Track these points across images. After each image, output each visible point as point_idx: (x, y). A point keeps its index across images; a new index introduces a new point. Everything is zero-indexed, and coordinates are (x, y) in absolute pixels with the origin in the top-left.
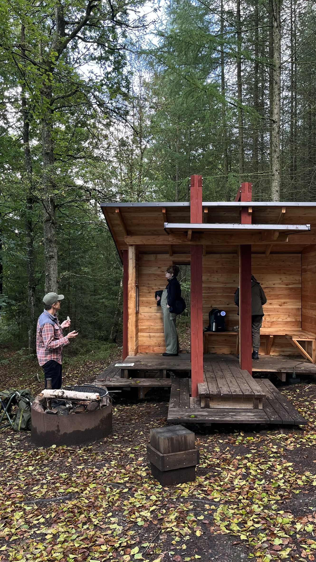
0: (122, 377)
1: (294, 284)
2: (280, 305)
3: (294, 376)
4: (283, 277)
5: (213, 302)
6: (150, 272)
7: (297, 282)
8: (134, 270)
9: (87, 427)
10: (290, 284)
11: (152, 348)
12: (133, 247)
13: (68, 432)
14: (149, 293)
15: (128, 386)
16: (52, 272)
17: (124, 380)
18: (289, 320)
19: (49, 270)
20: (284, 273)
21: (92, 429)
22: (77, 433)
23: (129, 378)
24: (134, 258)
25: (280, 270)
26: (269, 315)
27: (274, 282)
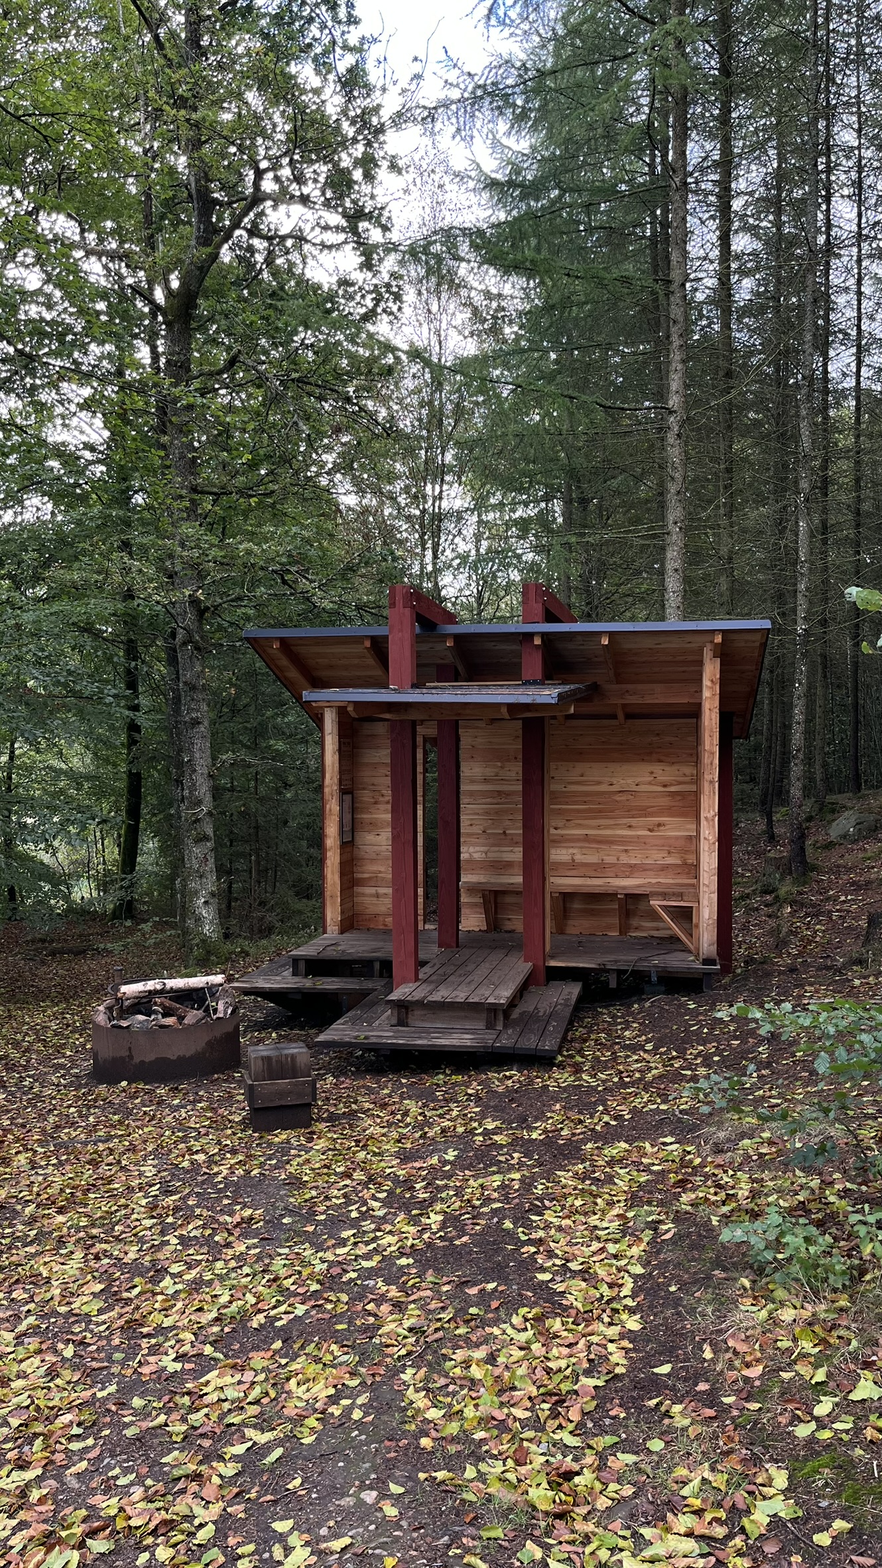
0: (295, 974)
1: (680, 783)
2: (650, 830)
3: (654, 979)
4: (657, 769)
5: (508, 823)
6: (376, 760)
7: (687, 779)
8: (337, 757)
9: (181, 1054)
10: (671, 785)
11: (381, 919)
12: (334, 710)
13: (147, 1060)
14: (376, 803)
15: (297, 991)
16: (197, 755)
17: (297, 979)
18: (670, 860)
19: (191, 753)
20: (660, 761)
21: (191, 1057)
22: (162, 1062)
23: (306, 975)
24: (336, 731)
25: (651, 753)
26: (626, 851)
27: (638, 780)
